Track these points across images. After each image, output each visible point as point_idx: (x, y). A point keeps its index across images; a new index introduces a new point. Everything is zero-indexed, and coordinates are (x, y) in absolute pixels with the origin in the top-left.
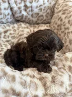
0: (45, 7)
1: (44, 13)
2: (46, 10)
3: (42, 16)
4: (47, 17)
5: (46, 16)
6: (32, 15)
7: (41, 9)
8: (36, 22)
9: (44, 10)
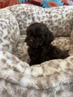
0: (64, 21)
1: (63, 26)
2: (65, 23)
3: (62, 28)
4: (67, 30)
5: (65, 28)
6: (52, 28)
7: (60, 23)
8: (56, 34)
9: (63, 23)
